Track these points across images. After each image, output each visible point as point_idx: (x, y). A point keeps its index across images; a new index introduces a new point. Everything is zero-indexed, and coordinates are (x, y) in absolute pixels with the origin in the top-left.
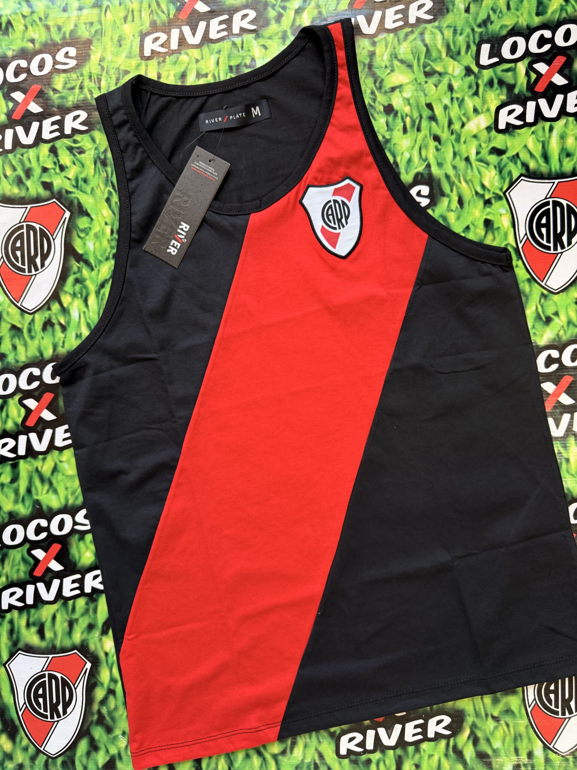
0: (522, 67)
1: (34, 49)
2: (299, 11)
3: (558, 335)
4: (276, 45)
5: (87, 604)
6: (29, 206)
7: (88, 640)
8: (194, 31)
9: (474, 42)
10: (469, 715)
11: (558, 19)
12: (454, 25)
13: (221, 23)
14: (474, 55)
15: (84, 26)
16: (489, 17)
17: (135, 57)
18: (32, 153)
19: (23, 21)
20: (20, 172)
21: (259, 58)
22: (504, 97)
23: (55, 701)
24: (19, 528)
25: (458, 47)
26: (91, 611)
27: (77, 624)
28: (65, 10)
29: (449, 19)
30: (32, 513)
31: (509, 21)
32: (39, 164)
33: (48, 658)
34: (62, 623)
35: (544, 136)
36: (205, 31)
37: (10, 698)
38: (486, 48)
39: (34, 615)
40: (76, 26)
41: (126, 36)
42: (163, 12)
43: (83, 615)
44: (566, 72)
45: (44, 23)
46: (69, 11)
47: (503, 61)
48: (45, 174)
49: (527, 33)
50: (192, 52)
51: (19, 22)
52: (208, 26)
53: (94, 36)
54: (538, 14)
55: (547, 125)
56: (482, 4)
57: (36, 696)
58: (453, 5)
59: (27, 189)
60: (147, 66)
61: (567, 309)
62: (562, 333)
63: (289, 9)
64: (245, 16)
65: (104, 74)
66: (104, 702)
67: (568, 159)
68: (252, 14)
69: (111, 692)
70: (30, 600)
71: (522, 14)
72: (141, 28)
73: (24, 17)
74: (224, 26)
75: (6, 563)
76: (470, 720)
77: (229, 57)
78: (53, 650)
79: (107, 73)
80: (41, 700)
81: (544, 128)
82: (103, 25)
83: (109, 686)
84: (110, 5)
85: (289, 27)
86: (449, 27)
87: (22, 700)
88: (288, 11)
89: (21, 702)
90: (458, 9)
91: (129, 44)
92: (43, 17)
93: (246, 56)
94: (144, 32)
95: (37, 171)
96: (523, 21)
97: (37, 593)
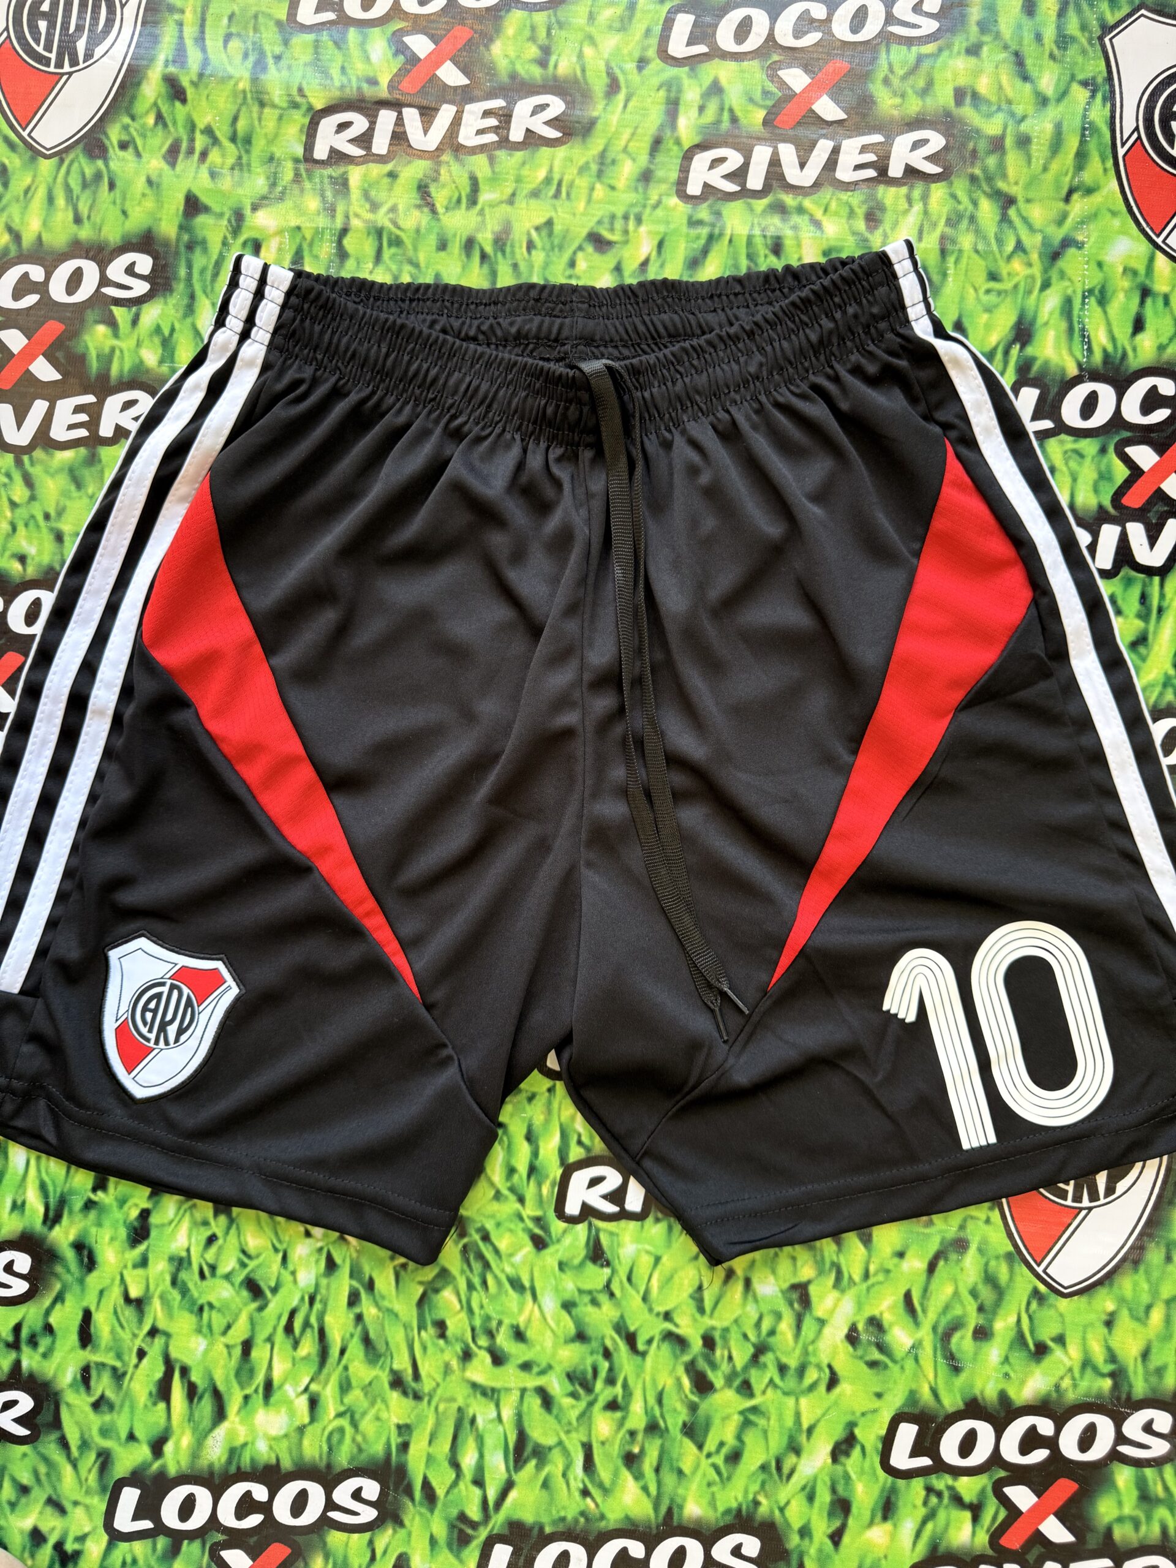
3: (1057, 1387)
61: (1085, 1333)
62: (1066, 1383)
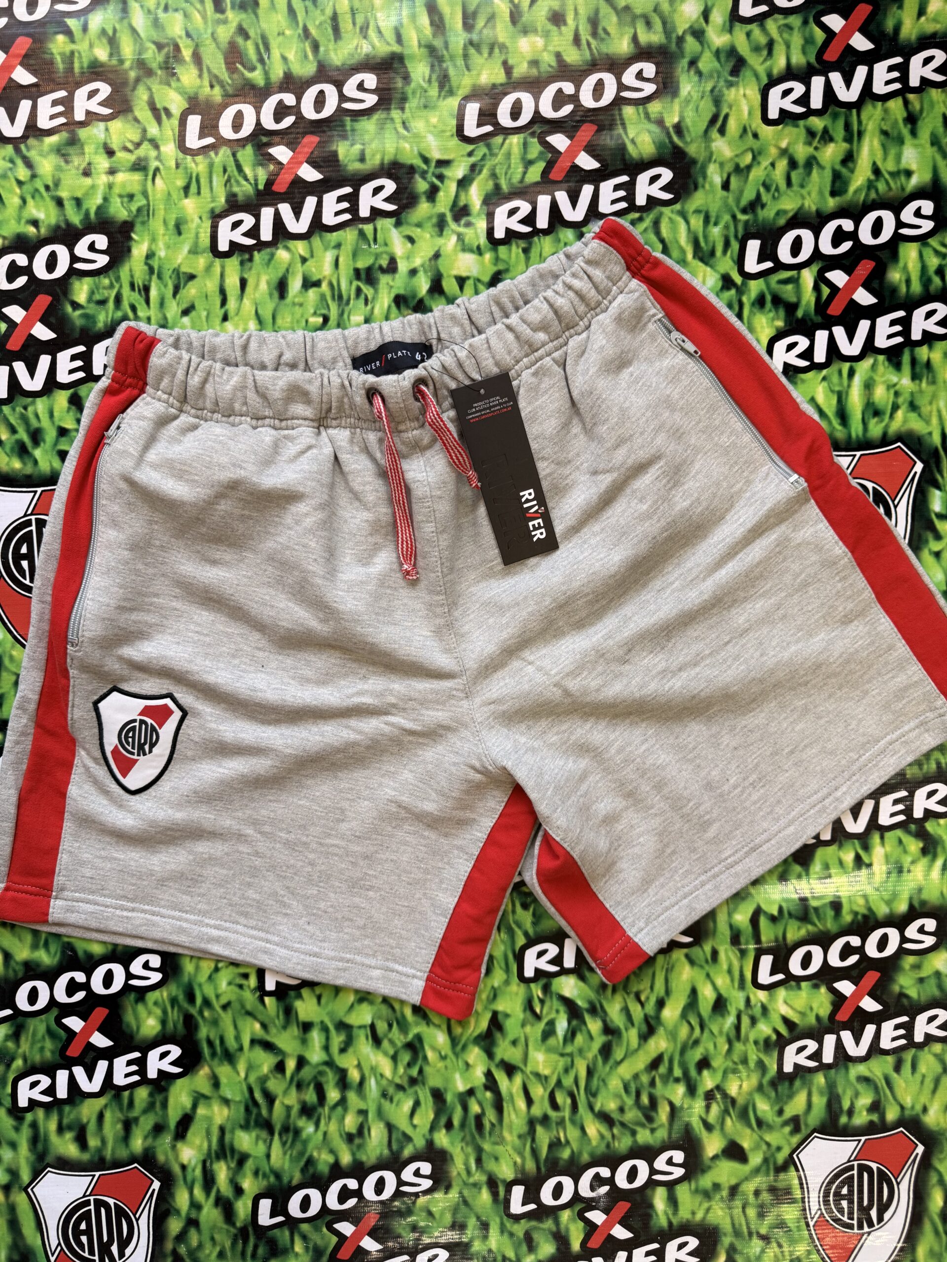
0: (808, 277)
1: (38, 236)
2: (463, 183)
4: (428, 236)
5: (151, 1095)
6: (39, 490)
7: (154, 1147)
8: (297, 212)
9: (736, 237)
10: (725, 1235)
11: (864, 201)
12: (705, 208)
13: (340, 199)
14: (736, 257)
15: (118, 200)
16: (758, 196)
17: (204, 252)
18: (41, 405)
19: (18, 191)
20: (23, 435)
21: (402, 258)
22: (780, 323)
23: (105, 1239)
24: (42, 987)
25: (711, 244)
26: (158, 1104)
27: (137, 1124)
28: (87, 173)
29: (698, 200)
30: (61, 963)
31: (789, 204)
32: (53, 423)
33: (94, 1176)
34: (114, 1124)
35: (841, 384)
36: (316, 212)
37: (35, 1237)
38: (753, 247)
39: (69, 1114)
40: (106, 199)
41: (189, 218)
42: (246, 179)
43: (145, 1111)
44: (875, 284)
45: (54, 193)
46: (94, 175)
47: (780, 266)
48: (63, 439)
49: (816, 224)
50: (296, 247)
51: (11, 191)
52: (319, 205)
53: (137, 216)
54: (833, 194)
55: (846, 366)
56: (747, 177)
57: (77, 1233)
58: (705, 177)
59: (36, 462)
60: (223, 267)
63: (449, 178)
64: (377, 190)
65: (155, 277)
66: (181, 1237)
67: (876, 419)
68: (390, 186)
69: (192, 1223)
70: (62, 1092)
71: (809, 194)
72: (213, 205)
73: (20, 183)
74: (345, 205)
75: (23, 1039)
76: (726, 1241)
77: (355, 255)
78: (99, 1163)
79: (160, 277)
80: (84, 1239)
81: (840, 372)
82: (151, 198)
83: (188, 1214)
84: (161, 167)
85: (449, 207)
86: (697, 211)
87: (54, 1239)
88: (446, 181)
89: (54, 1242)
90: (712, 185)
91: (193, 232)
92: (51, 184)
93: (382, 253)
94: (217, 211)
95: (50, 435)
96: (811, 204)
97: (72, 1081)
